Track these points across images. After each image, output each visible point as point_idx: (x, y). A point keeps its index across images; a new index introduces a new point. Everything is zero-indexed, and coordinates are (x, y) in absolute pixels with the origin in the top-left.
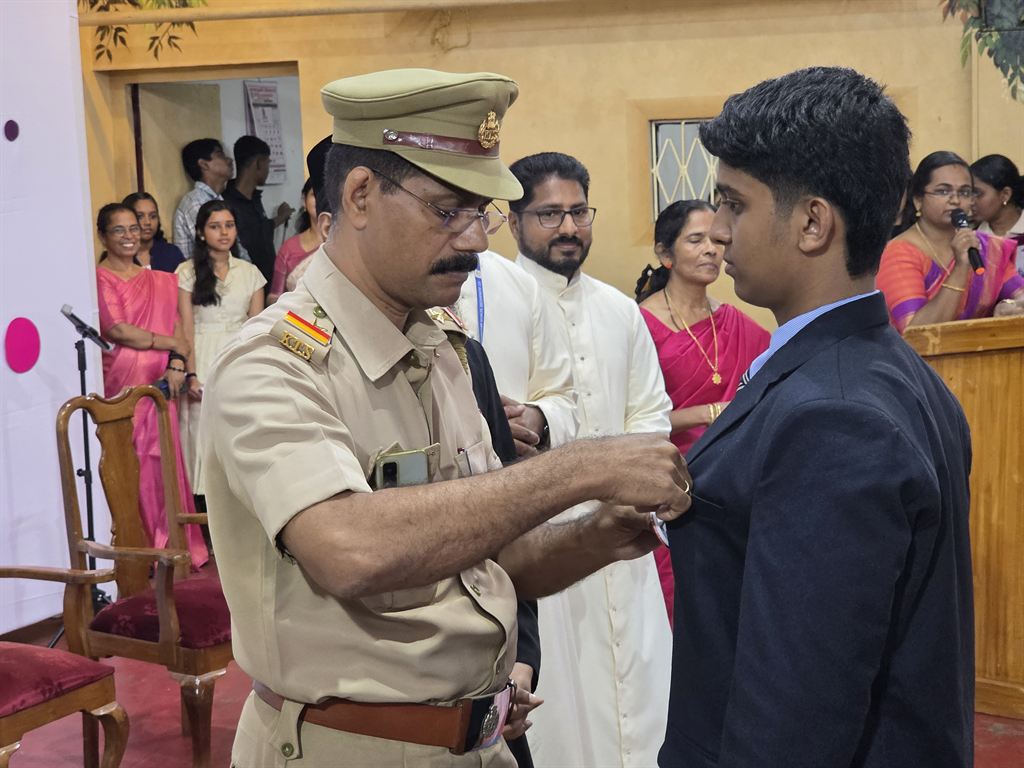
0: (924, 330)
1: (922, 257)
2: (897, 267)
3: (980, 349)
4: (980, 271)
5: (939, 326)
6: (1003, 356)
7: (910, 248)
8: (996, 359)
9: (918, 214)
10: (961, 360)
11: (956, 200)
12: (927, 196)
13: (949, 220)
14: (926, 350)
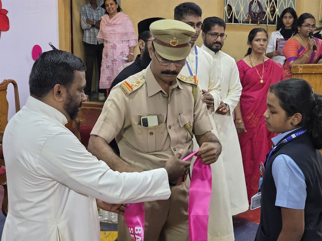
0: (298, 66)
1: (298, 44)
2: (290, 46)
3: (314, 72)
4: (315, 51)
5: (302, 65)
6: (320, 75)
7: (295, 41)
8: (318, 75)
9: (299, 32)
10: (308, 76)
11: (311, 29)
12: (303, 27)
13: (308, 35)
14: (298, 72)
